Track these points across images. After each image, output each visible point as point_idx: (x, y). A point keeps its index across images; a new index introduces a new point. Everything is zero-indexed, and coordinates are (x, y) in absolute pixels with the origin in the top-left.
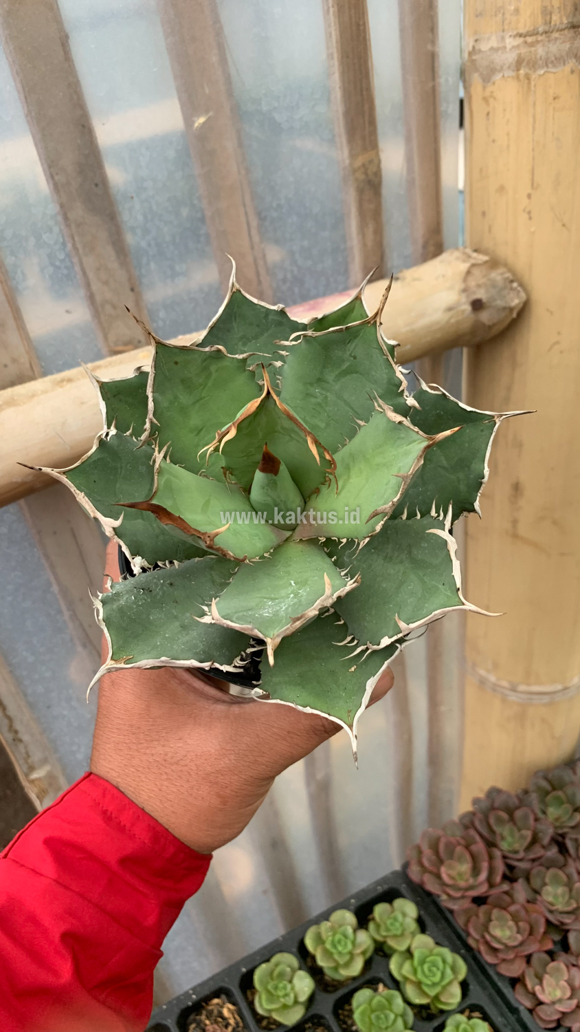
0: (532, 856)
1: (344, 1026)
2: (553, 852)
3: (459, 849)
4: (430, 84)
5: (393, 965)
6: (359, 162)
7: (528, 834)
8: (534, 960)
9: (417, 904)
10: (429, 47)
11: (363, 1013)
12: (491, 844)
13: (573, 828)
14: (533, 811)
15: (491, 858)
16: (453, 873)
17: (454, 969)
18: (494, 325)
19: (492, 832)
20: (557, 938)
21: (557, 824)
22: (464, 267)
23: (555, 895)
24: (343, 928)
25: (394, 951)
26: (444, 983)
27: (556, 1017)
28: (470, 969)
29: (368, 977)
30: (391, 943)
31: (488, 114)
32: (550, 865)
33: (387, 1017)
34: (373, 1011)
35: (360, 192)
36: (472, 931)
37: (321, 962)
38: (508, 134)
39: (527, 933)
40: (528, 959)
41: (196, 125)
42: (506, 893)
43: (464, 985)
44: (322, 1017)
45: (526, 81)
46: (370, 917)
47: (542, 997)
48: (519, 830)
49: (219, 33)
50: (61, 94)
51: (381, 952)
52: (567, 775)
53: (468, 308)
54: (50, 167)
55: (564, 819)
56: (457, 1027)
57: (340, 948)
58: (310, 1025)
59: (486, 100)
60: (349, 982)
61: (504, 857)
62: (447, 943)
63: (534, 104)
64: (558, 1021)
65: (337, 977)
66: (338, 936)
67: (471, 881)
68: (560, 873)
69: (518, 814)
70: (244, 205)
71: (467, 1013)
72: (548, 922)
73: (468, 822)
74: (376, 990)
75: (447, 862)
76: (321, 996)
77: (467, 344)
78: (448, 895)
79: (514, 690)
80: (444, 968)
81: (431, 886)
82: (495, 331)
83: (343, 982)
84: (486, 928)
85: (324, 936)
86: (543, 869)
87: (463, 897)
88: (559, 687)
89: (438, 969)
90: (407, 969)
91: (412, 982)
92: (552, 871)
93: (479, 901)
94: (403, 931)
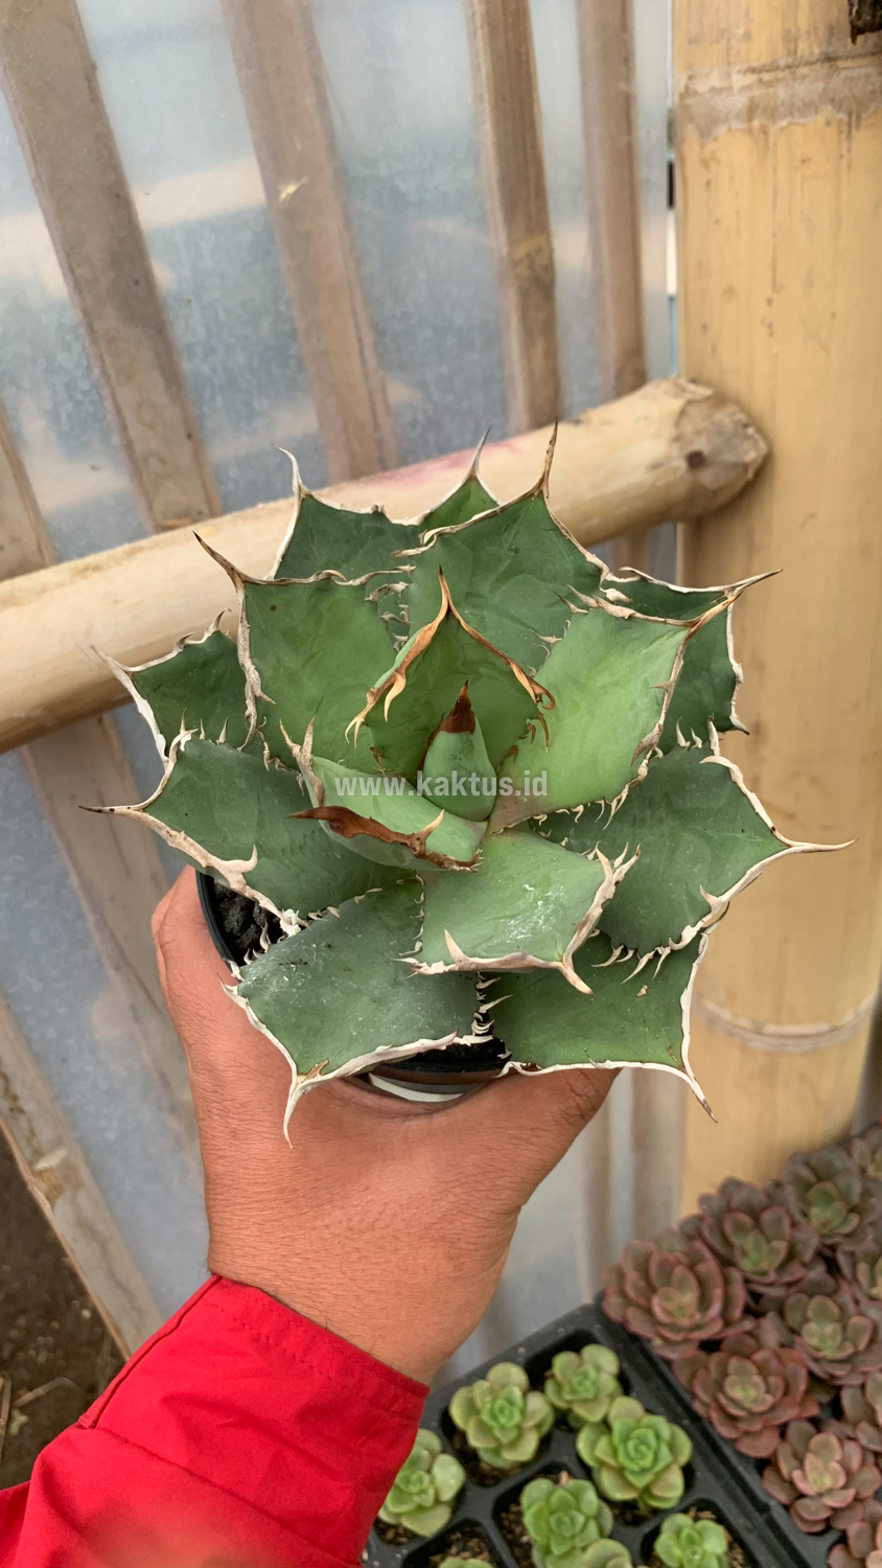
0: (787, 1278)
1: (510, 1536)
2: (818, 1272)
3: (679, 1271)
4: (625, 140)
5: (582, 1445)
6: (521, 251)
7: (782, 1247)
8: (792, 1432)
9: (618, 1353)
10: (622, 86)
11: (537, 1516)
12: (726, 1263)
13: (848, 1236)
14: (788, 1212)
15: (727, 1282)
16: (671, 1306)
17: (673, 1448)
18: (721, 489)
19: (729, 1244)
20: (825, 1398)
21: (826, 1231)
22: (676, 404)
23: (821, 1336)
24: (506, 1390)
25: (583, 1422)
26: (658, 1468)
27: (824, 1515)
28: (696, 1447)
29: (546, 1461)
30: (579, 1410)
31: (708, 183)
32: (813, 1291)
33: (573, 1521)
34: (552, 1512)
35: (524, 295)
36: (700, 1392)
37: (475, 1441)
38: (738, 213)
39: (779, 1394)
40: (783, 1430)
41: (283, 196)
42: (749, 1333)
43: (688, 1472)
44: (477, 1524)
45: (763, 136)
46: (548, 1374)
47: (802, 1486)
48: (769, 1241)
49: (316, 61)
50: (85, 150)
51: (564, 1424)
52: (838, 1160)
53: (682, 464)
54: (68, 256)
55: (835, 1223)
56: (678, 1532)
57: (503, 1420)
58: (458, 1535)
59: (705, 163)
60: (518, 1470)
61: (747, 1281)
62: (662, 1409)
63: (775, 170)
64: (827, 1521)
65: (498, 1463)
66: (500, 1402)
67: (698, 1317)
68: (829, 1303)
69: (767, 1217)
70: (354, 313)
71: (693, 1512)
72: (812, 1375)
73: (692, 1232)
74: (556, 1482)
75: (662, 1290)
76: (475, 1492)
77: (682, 519)
78: (664, 1339)
79: (758, 1031)
80: (659, 1446)
81: (638, 1325)
82: (721, 499)
83: (509, 1471)
84: (720, 1386)
85: (479, 1403)
86: (803, 1297)
87: (685, 1341)
88: (824, 1027)
89: (649, 1447)
90: (602, 1449)
91: (610, 1468)
92: (817, 1301)
93: (710, 1346)
94: (598, 1391)
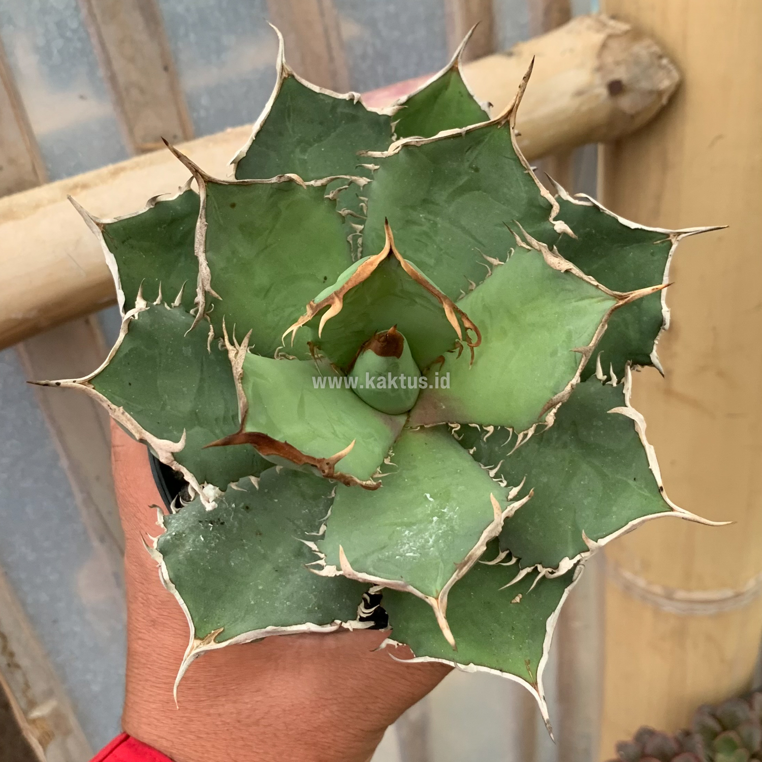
18: (638, 114)
53: (603, 92)
77: (603, 140)
82: (639, 122)
